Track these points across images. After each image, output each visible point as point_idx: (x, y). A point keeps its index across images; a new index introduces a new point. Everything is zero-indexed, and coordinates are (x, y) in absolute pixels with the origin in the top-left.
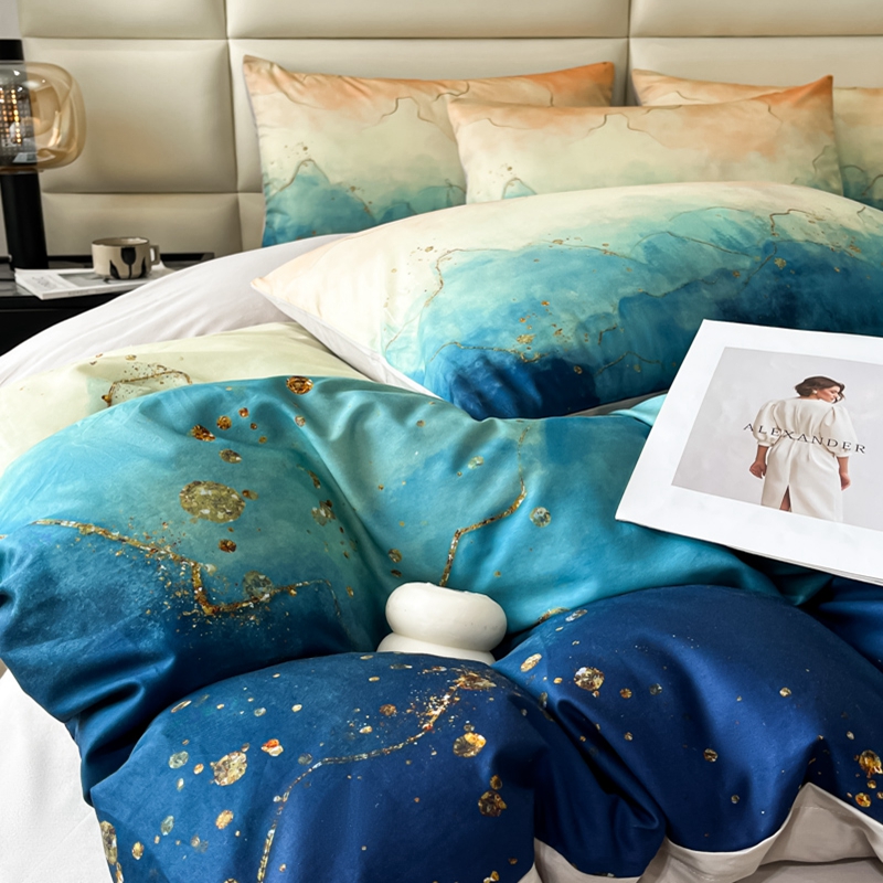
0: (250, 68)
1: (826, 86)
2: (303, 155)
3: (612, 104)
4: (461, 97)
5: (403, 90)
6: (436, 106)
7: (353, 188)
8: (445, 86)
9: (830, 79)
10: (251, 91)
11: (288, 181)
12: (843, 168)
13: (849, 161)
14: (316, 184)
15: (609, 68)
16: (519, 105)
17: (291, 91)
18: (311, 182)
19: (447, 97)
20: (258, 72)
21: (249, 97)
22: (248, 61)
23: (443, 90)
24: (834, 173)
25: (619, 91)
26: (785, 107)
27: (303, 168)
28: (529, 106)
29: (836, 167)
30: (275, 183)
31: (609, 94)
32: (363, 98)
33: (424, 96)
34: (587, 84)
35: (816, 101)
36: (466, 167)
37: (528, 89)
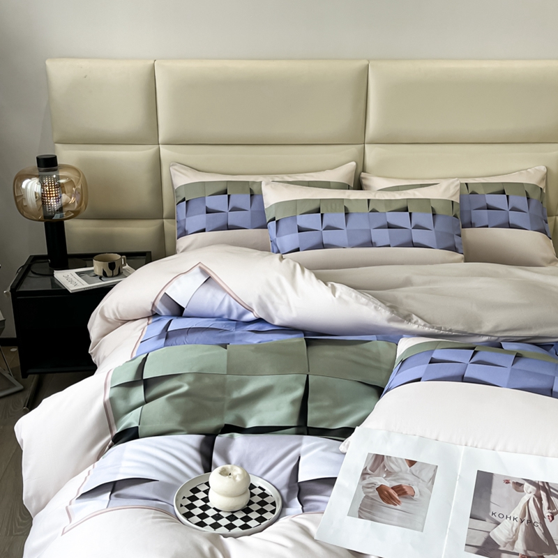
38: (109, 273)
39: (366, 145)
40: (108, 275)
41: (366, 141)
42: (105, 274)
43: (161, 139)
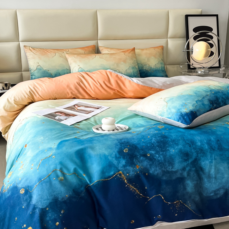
0: (25, 48)
1: (134, 49)
2: (38, 64)
3: (96, 53)
4: (68, 52)
5: (56, 51)
6: (63, 54)
7: (48, 70)
8: (64, 50)
9: (134, 48)
10: (26, 52)
11: (35, 69)
12: (138, 64)
13: (139, 62)
14: (41, 70)
15: (94, 46)
16: (79, 54)
17: (34, 52)
18: (40, 69)
19: (65, 52)
20: (27, 48)
21: (25, 53)
22: (25, 46)
23: (64, 51)
24: (136, 65)
25: (97, 51)
26: (127, 53)
27: (38, 67)
28: (81, 54)
29: (137, 64)
30: (32, 70)
31: (95, 51)
32: (49, 53)
33: (60, 52)
34: (91, 49)
35: (132, 52)
36: (70, 66)
37: (80, 50)
38: (5, 88)
39: (98, 41)
40: (5, 89)
41: (98, 39)
42: (3, 89)
43: (20, 40)
